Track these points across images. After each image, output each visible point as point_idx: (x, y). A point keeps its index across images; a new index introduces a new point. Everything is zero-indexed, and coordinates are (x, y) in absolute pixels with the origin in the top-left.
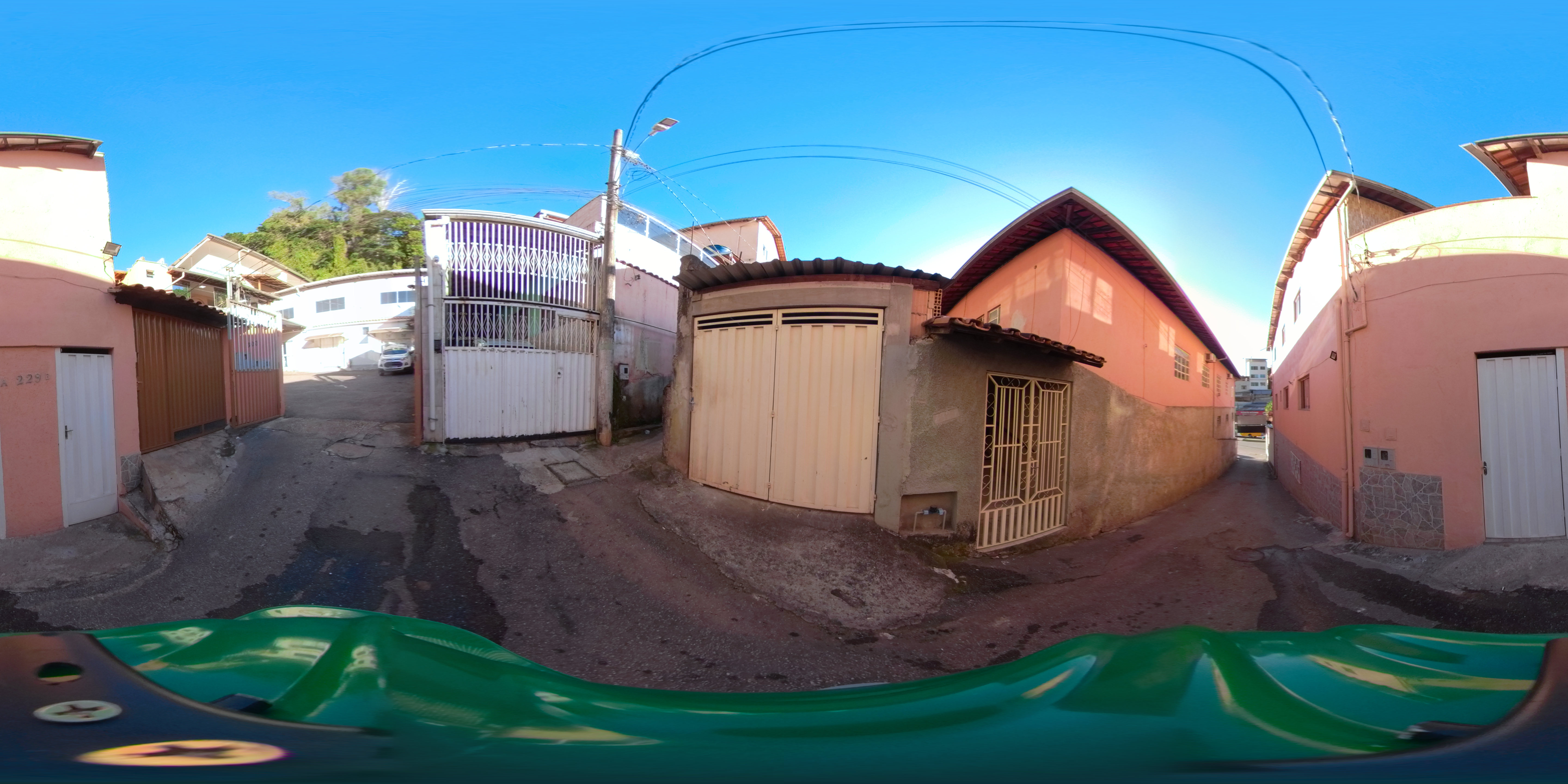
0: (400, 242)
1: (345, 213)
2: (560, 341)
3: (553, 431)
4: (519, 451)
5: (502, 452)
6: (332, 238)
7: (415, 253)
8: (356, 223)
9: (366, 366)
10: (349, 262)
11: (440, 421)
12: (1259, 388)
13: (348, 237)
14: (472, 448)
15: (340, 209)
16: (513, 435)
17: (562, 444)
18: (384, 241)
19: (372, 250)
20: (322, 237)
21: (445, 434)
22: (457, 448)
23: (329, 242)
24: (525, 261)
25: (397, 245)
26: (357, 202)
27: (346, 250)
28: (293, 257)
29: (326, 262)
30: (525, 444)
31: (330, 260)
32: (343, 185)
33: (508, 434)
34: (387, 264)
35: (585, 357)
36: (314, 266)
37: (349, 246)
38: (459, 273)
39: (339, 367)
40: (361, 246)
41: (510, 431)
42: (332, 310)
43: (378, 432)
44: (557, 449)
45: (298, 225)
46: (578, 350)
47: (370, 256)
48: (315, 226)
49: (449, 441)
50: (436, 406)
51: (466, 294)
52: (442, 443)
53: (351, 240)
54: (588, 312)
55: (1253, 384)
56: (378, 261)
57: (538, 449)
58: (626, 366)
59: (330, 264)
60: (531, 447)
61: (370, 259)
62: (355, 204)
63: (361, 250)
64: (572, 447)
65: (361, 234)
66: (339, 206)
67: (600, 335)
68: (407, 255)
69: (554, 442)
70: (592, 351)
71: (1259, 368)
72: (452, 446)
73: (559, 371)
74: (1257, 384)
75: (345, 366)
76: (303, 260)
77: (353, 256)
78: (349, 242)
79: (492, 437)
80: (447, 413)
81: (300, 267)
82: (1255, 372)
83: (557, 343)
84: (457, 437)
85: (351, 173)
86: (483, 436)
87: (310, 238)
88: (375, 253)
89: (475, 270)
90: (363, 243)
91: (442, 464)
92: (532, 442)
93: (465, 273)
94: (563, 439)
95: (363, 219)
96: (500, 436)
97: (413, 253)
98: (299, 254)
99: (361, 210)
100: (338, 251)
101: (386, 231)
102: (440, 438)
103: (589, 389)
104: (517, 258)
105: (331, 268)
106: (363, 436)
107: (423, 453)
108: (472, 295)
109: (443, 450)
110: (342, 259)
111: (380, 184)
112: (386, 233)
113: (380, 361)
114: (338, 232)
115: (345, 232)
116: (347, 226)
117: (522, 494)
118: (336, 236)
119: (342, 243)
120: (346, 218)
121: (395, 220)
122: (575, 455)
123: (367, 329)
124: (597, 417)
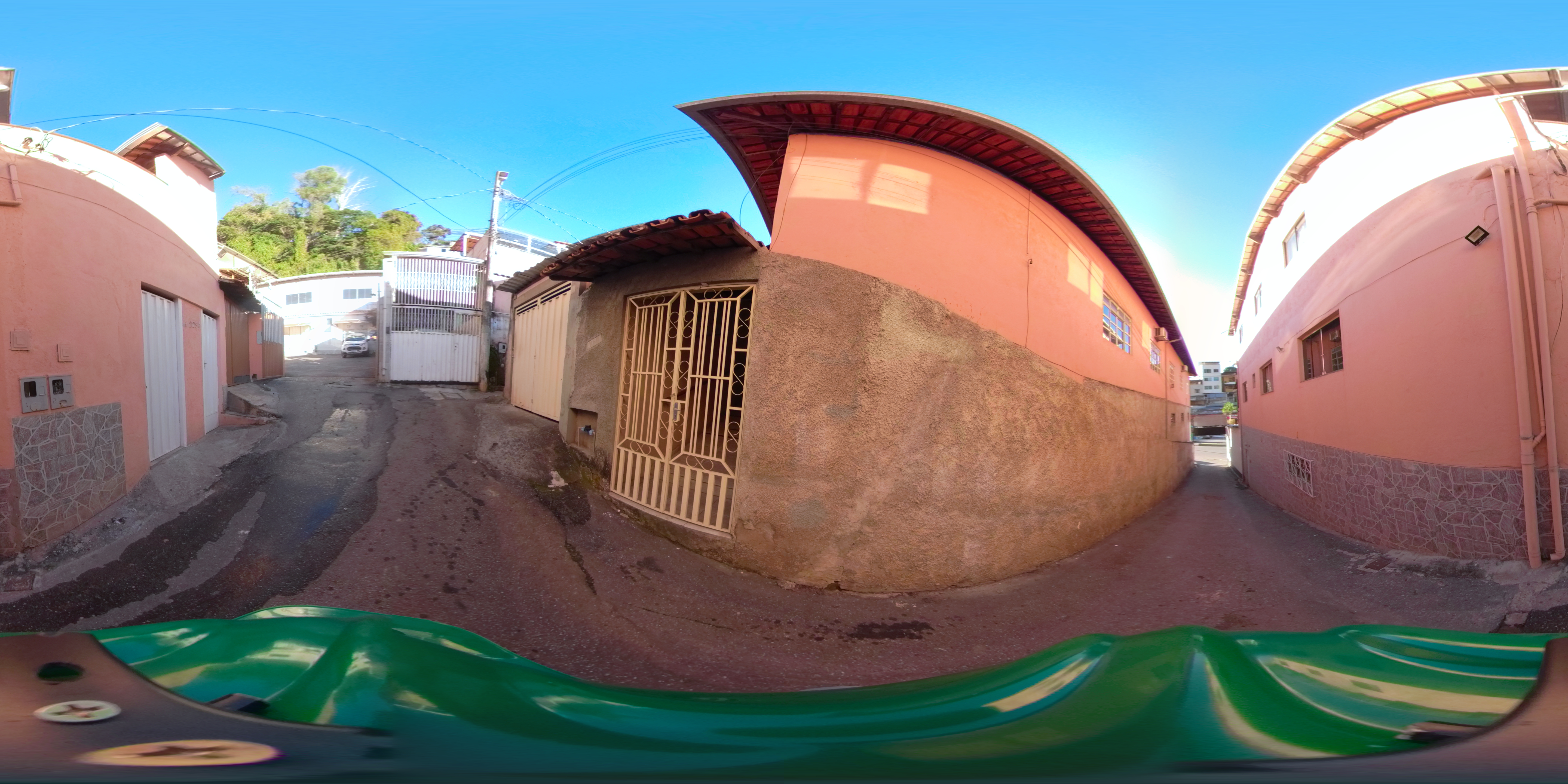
0: (358, 239)
1: (306, 209)
2: (459, 329)
3: (451, 380)
4: (427, 388)
5: (420, 388)
6: (293, 233)
8: (317, 219)
9: (329, 351)
10: (310, 256)
11: (388, 370)
13: (309, 233)
14: (404, 386)
15: (301, 205)
16: (428, 380)
18: (344, 238)
20: (283, 232)
21: (390, 378)
22: (396, 385)
23: (290, 237)
24: (437, 282)
26: (318, 199)
27: (307, 246)
28: (255, 251)
29: (288, 255)
30: (434, 385)
32: (305, 182)
35: (473, 338)
36: (278, 261)
37: (310, 242)
38: (401, 290)
40: (321, 242)
42: (300, 302)
44: (453, 390)
45: (260, 220)
46: (468, 333)
47: (331, 253)
48: (277, 222)
50: (386, 363)
51: (404, 302)
52: (388, 382)
53: (311, 235)
54: (475, 310)
57: (442, 388)
58: (503, 344)
59: (291, 258)
61: (330, 256)
63: (321, 245)
64: (462, 390)
66: (300, 201)
67: (482, 324)
69: (451, 386)
70: (478, 334)
72: (393, 384)
73: (456, 345)
75: (311, 351)
76: (265, 253)
77: (314, 251)
78: (310, 238)
79: (417, 381)
80: (391, 367)
81: (262, 260)
83: (457, 330)
84: (396, 380)
85: (313, 170)
86: (411, 380)
87: (272, 233)
88: (334, 250)
89: (409, 289)
90: (323, 240)
92: (438, 385)
93: (404, 290)
95: (324, 216)
96: (421, 380)
97: (370, 250)
98: (261, 246)
99: (322, 207)
100: (299, 245)
101: (346, 228)
103: (475, 356)
104: (433, 279)
105: (293, 262)
107: (378, 386)
108: (407, 303)
109: (389, 385)
110: (302, 254)
111: (341, 182)
113: (342, 347)
114: (299, 228)
115: (307, 228)
116: (308, 222)
117: (423, 398)
118: (298, 232)
119: (303, 238)
120: (306, 214)
121: (354, 219)
122: (460, 392)
123: (331, 320)
124: (479, 375)
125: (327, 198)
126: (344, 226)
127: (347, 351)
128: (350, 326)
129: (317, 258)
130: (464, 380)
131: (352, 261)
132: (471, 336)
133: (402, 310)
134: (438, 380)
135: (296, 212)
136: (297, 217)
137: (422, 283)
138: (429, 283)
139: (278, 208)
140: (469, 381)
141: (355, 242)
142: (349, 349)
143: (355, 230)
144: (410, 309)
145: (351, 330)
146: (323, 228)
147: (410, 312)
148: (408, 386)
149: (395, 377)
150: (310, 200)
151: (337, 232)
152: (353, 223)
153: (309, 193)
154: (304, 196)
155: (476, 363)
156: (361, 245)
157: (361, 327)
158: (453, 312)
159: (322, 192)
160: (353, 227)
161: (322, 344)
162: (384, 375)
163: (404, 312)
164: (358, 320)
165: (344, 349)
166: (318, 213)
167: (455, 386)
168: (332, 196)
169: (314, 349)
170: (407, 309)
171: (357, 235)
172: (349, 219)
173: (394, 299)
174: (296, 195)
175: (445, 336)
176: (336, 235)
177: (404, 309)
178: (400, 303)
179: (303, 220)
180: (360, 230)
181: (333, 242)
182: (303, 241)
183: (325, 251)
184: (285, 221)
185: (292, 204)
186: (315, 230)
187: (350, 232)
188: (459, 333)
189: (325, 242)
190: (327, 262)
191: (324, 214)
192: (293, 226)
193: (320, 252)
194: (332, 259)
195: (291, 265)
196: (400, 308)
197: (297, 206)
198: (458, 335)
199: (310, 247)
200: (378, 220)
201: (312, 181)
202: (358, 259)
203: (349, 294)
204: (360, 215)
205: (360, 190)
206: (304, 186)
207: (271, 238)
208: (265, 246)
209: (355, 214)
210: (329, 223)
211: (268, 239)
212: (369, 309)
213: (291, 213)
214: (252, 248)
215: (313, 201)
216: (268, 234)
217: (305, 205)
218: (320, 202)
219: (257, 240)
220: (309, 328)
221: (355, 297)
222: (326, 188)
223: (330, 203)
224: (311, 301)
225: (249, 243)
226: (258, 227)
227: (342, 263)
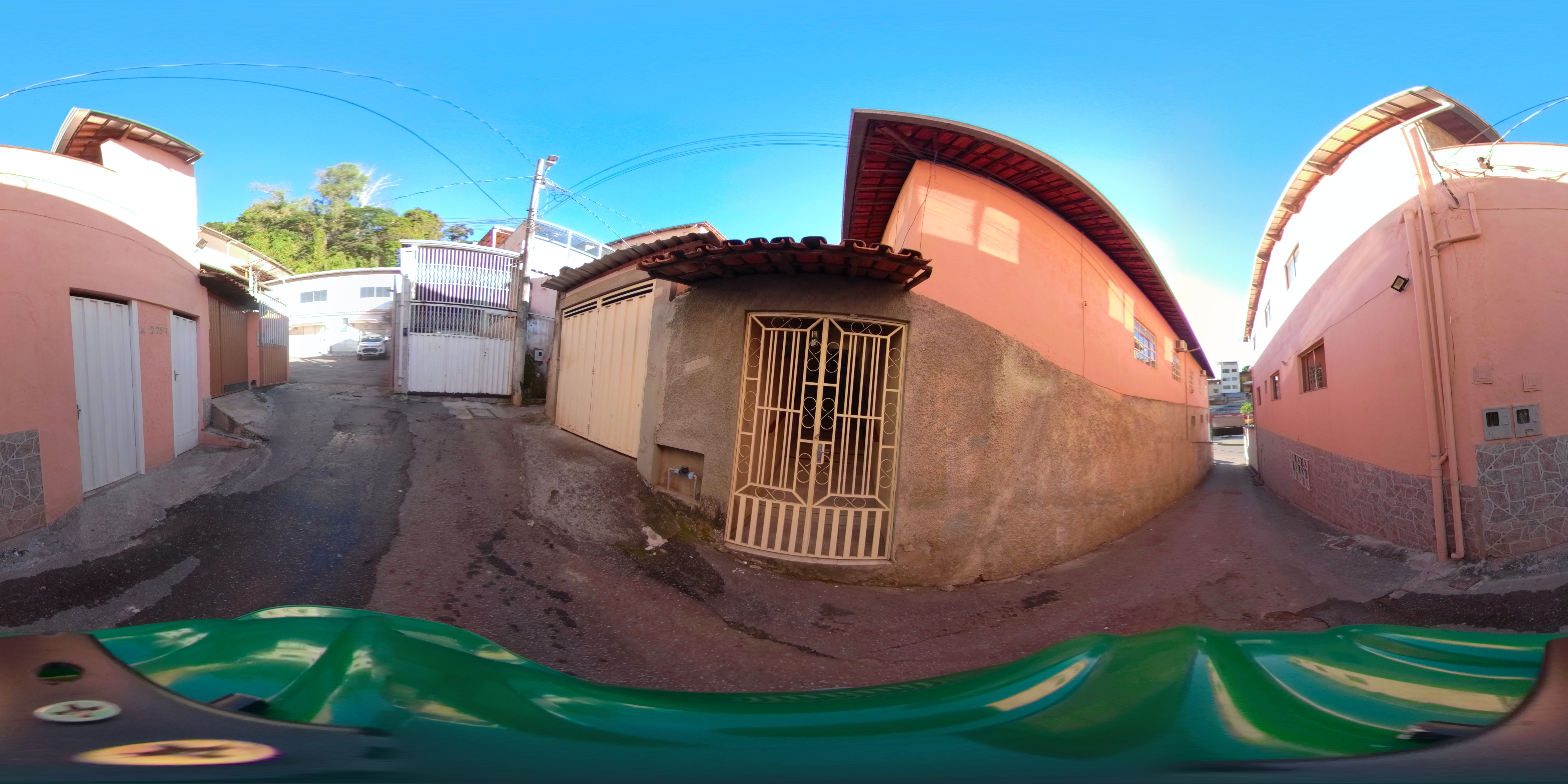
0: (378, 237)
1: (326, 206)
2: (486, 331)
3: (480, 391)
4: (454, 401)
5: (443, 401)
6: (312, 230)
8: (337, 216)
9: (345, 351)
10: (328, 257)
11: (405, 379)
13: (328, 230)
14: (424, 398)
15: (322, 202)
17: (484, 401)
18: (364, 236)
20: (302, 229)
21: (408, 388)
22: (415, 398)
23: (309, 234)
24: (465, 276)
26: (339, 196)
27: (325, 243)
28: (273, 248)
29: (306, 253)
30: (459, 399)
31: (310, 252)
32: (326, 179)
33: (448, 391)
34: (365, 258)
35: (505, 343)
36: (293, 257)
37: (329, 239)
38: (421, 284)
39: (322, 352)
40: (341, 240)
41: (450, 390)
42: (315, 301)
44: (480, 403)
45: (279, 216)
46: (500, 337)
47: (351, 253)
48: (296, 219)
49: (410, 393)
50: (403, 370)
51: (425, 299)
52: (405, 394)
53: (331, 233)
54: (509, 311)
56: (357, 254)
57: (468, 402)
58: (540, 351)
59: (309, 256)
60: (463, 401)
62: (337, 198)
63: (341, 243)
64: (493, 404)
65: (341, 227)
66: (321, 199)
67: (516, 327)
68: (385, 250)
70: (511, 338)
72: (412, 396)
73: (485, 351)
75: (327, 352)
76: (283, 250)
77: (333, 249)
78: (329, 235)
79: (438, 392)
80: (409, 375)
81: (280, 258)
83: (484, 332)
84: (415, 391)
85: (334, 167)
86: (432, 391)
87: (291, 230)
88: (354, 248)
89: (432, 283)
90: (343, 237)
92: (464, 398)
93: (425, 284)
94: (486, 399)
96: (443, 392)
97: (390, 249)
98: (279, 243)
99: (342, 204)
100: (318, 243)
101: (366, 226)
102: (404, 391)
103: (508, 365)
104: (460, 273)
107: (393, 399)
108: (429, 300)
109: (406, 398)
110: (321, 252)
111: (363, 179)
112: (366, 228)
113: (358, 348)
114: (319, 225)
115: (326, 225)
116: (328, 219)
117: (447, 417)
118: (317, 229)
119: (322, 236)
120: (327, 211)
121: (375, 217)
122: (491, 407)
123: (346, 320)
124: (512, 385)
125: (348, 195)
126: (365, 223)
127: (362, 353)
128: (367, 326)
129: (336, 256)
130: (495, 393)
131: (372, 259)
132: (504, 341)
133: (423, 307)
134: (464, 392)
135: (316, 209)
136: (318, 214)
137: (448, 277)
138: (455, 277)
139: (297, 205)
140: (500, 393)
141: (375, 240)
142: (365, 350)
143: (376, 228)
144: (433, 307)
145: (368, 330)
146: (343, 226)
147: (433, 310)
148: (429, 399)
149: (413, 388)
150: (330, 198)
151: (358, 229)
152: (374, 221)
153: (329, 190)
154: (324, 193)
155: (508, 372)
156: (382, 244)
157: (378, 327)
158: (483, 311)
159: (343, 189)
160: (374, 225)
161: (338, 345)
162: (400, 386)
163: (425, 310)
164: (375, 320)
165: (360, 351)
166: (338, 210)
167: (484, 399)
168: (353, 193)
169: (329, 350)
170: (429, 307)
171: (377, 232)
172: (369, 216)
173: (413, 296)
174: (317, 192)
175: (474, 340)
176: (357, 232)
177: (425, 306)
178: (421, 299)
179: (323, 217)
180: (380, 228)
181: (352, 240)
182: (321, 238)
183: (345, 249)
184: (304, 218)
185: (313, 201)
186: (336, 227)
187: (370, 229)
188: (489, 337)
189: (344, 240)
190: (345, 260)
191: (345, 211)
192: (312, 223)
193: (339, 251)
194: (351, 258)
195: (310, 263)
196: (421, 306)
197: (317, 203)
198: (488, 339)
199: (330, 244)
200: (399, 218)
201: (334, 178)
202: (378, 258)
203: (367, 292)
204: (381, 212)
205: (382, 188)
206: (325, 182)
207: (289, 235)
208: (284, 243)
209: (376, 212)
210: (349, 221)
211: (286, 236)
212: (388, 309)
213: (311, 211)
214: (270, 245)
215: (334, 198)
216: (287, 231)
217: (326, 202)
218: (341, 200)
219: (275, 237)
220: (324, 328)
221: (372, 296)
222: (347, 185)
223: (351, 200)
224: (326, 299)
225: (267, 240)
226: (276, 224)
227: (361, 261)
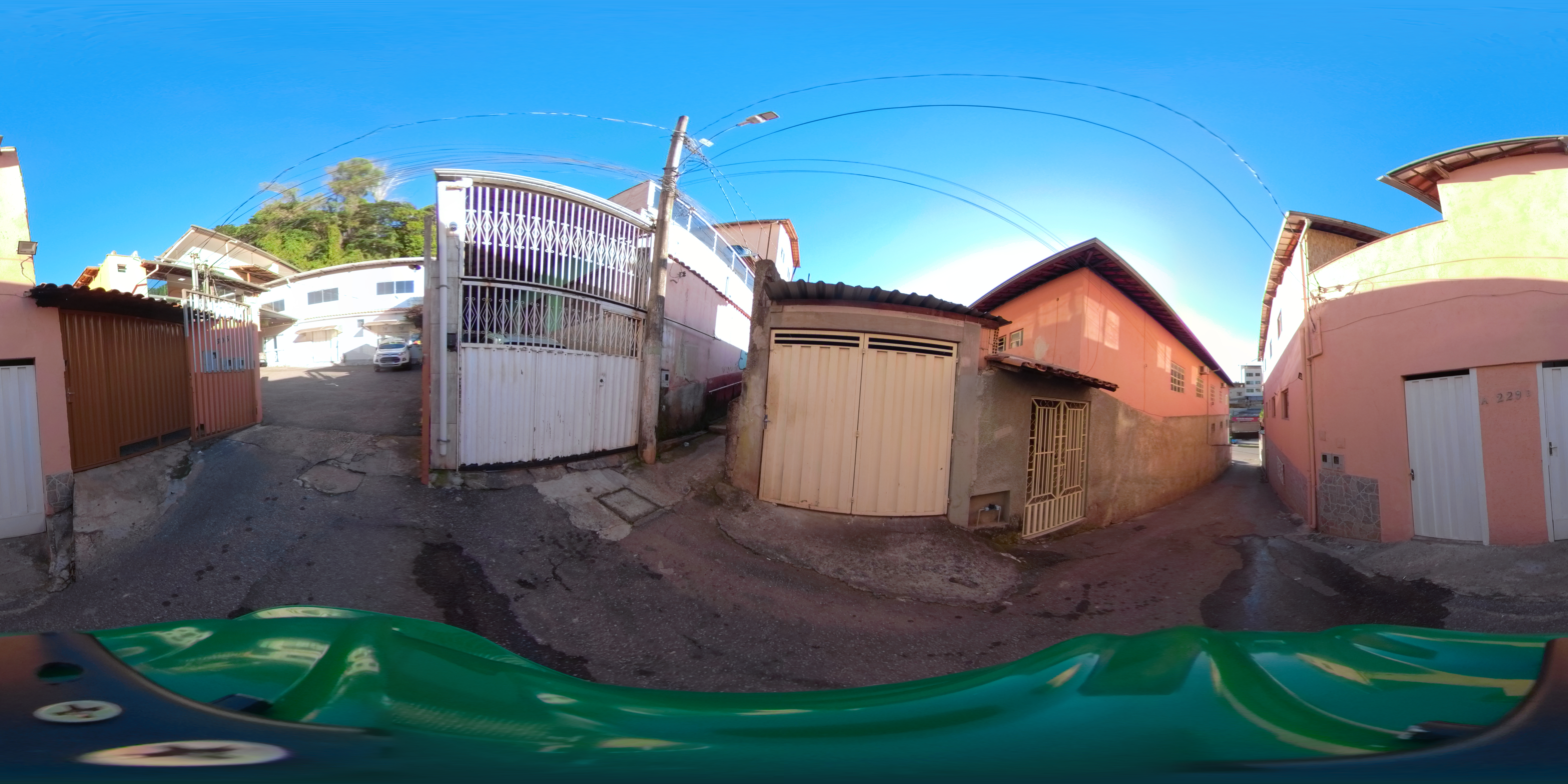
0: (397, 233)
1: (340, 204)
2: (603, 341)
3: (592, 449)
4: (556, 478)
5: (535, 480)
6: (327, 228)
7: (413, 244)
8: (352, 212)
9: (361, 360)
10: (344, 253)
11: (454, 442)
12: (1255, 394)
13: (343, 228)
14: (494, 476)
15: (336, 200)
16: (546, 457)
17: (603, 465)
18: (382, 232)
19: (368, 241)
20: (317, 229)
21: (460, 460)
22: (476, 478)
23: (323, 233)
24: (567, 241)
25: (395, 236)
26: (353, 192)
27: (341, 241)
28: (286, 249)
29: (320, 253)
30: (560, 467)
31: (324, 251)
32: (338, 175)
33: (540, 457)
34: (384, 255)
35: (629, 362)
36: (308, 258)
37: (345, 238)
38: (481, 246)
39: (332, 362)
40: (357, 237)
41: (543, 453)
42: (325, 301)
43: (370, 451)
44: (599, 471)
45: (291, 216)
46: (622, 353)
47: (367, 247)
48: (308, 217)
49: (464, 468)
50: (448, 423)
51: (483, 273)
52: (455, 470)
53: (346, 231)
54: (636, 308)
55: (1248, 391)
56: (375, 252)
57: (578, 474)
59: (325, 256)
60: (568, 472)
61: (366, 250)
62: (351, 195)
63: (357, 241)
64: (615, 468)
65: (357, 224)
66: (334, 197)
67: (647, 337)
68: (405, 246)
69: (593, 463)
70: (637, 355)
71: (1254, 375)
72: (468, 474)
73: (602, 377)
74: (1252, 391)
75: (338, 362)
76: (296, 251)
77: (349, 247)
78: (345, 234)
79: (520, 461)
80: (462, 432)
81: (293, 258)
82: (1250, 379)
83: (600, 344)
84: (475, 463)
85: (346, 163)
86: (509, 461)
87: (304, 229)
88: (372, 244)
90: (359, 234)
91: (458, 503)
94: (603, 459)
95: (359, 209)
96: (531, 459)
97: (411, 244)
98: (292, 244)
99: (357, 201)
100: (333, 241)
101: (383, 221)
102: (451, 464)
103: (632, 399)
104: (543, 232)
105: (326, 260)
106: (350, 456)
107: (430, 486)
108: (499, 276)
109: (457, 480)
110: (336, 251)
111: (377, 174)
112: (383, 223)
113: (376, 356)
114: (333, 223)
115: (340, 222)
116: (342, 217)
118: (330, 227)
119: (337, 234)
120: (341, 209)
121: (392, 211)
124: (641, 430)
125: (362, 191)
127: (380, 363)
128: (386, 329)
129: (352, 255)
130: (614, 447)
131: (391, 256)
132: (627, 359)
134: (568, 454)
135: (330, 208)
136: (332, 212)
137: (534, 238)
139: (310, 204)
143: (394, 223)
148: (504, 476)
149: (471, 457)
150: (344, 194)
151: (375, 226)
152: (392, 215)
153: (342, 186)
154: (337, 190)
155: (633, 410)
156: (401, 240)
157: (400, 330)
159: (357, 184)
160: (391, 219)
161: (352, 352)
162: (443, 453)
163: (485, 294)
164: (396, 321)
165: (377, 361)
166: (352, 206)
169: (342, 358)
171: (396, 229)
172: (386, 211)
174: (330, 189)
175: (583, 361)
176: (374, 229)
179: (336, 214)
180: (399, 222)
181: (369, 236)
182: (336, 237)
183: (361, 246)
184: (317, 216)
185: (326, 199)
186: (351, 224)
187: (388, 225)
189: (361, 237)
191: (359, 207)
192: (325, 221)
193: (356, 248)
194: (369, 255)
195: (323, 260)
197: (331, 202)
198: (605, 356)
199: (345, 244)
200: (417, 213)
201: (346, 173)
202: (398, 255)
203: (385, 288)
204: (399, 207)
205: (400, 181)
206: (337, 179)
207: (302, 234)
208: (296, 243)
209: (393, 206)
210: (364, 217)
211: (299, 236)
212: (411, 306)
213: (325, 210)
214: (283, 246)
215: (347, 195)
216: (299, 231)
217: (339, 200)
218: (355, 196)
219: (287, 238)
221: (391, 292)
222: (361, 181)
223: (366, 196)
225: (279, 241)
226: (289, 224)
